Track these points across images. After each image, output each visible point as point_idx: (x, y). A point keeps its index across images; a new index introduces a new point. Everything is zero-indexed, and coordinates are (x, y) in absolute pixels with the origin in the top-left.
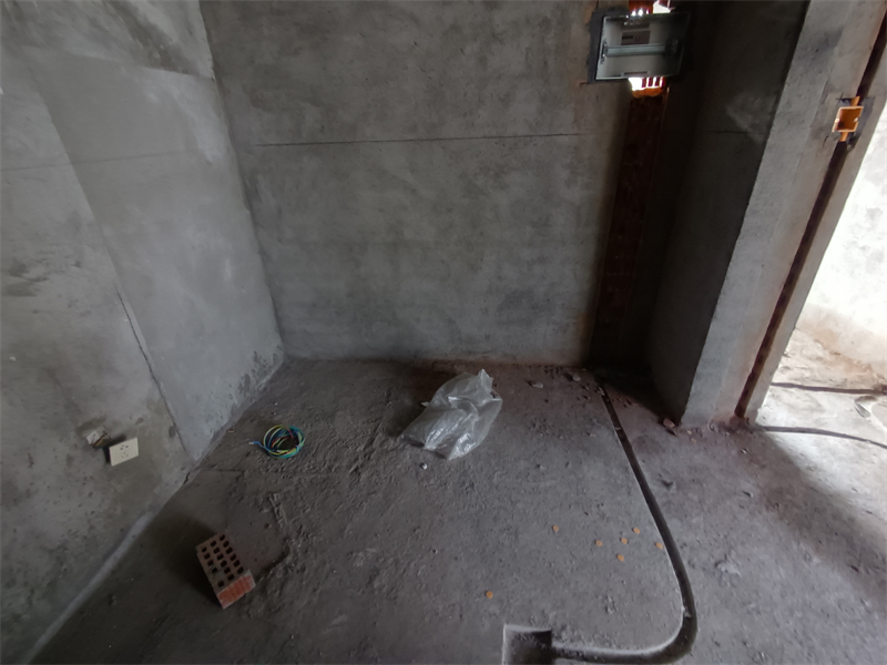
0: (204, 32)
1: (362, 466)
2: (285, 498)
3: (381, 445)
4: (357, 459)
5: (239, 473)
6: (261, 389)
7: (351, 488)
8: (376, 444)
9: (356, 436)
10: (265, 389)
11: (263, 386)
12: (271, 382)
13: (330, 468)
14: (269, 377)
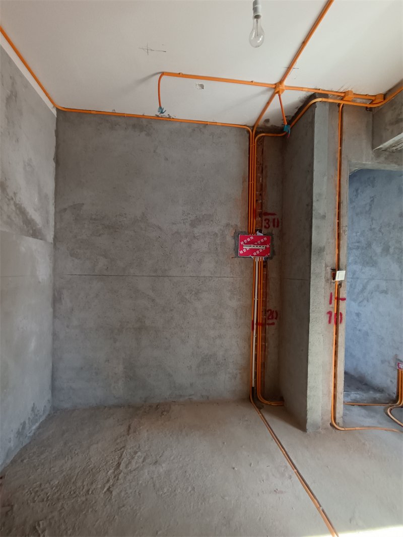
0: (53, 223)
1: (113, 485)
2: (50, 524)
3: (127, 466)
4: (108, 481)
5: (8, 508)
6: (31, 434)
7: (105, 505)
8: (122, 467)
9: (107, 463)
10: (34, 434)
11: (33, 432)
12: (39, 428)
13: (88, 491)
14: (37, 424)
